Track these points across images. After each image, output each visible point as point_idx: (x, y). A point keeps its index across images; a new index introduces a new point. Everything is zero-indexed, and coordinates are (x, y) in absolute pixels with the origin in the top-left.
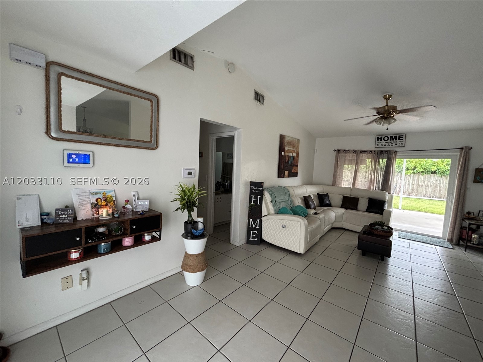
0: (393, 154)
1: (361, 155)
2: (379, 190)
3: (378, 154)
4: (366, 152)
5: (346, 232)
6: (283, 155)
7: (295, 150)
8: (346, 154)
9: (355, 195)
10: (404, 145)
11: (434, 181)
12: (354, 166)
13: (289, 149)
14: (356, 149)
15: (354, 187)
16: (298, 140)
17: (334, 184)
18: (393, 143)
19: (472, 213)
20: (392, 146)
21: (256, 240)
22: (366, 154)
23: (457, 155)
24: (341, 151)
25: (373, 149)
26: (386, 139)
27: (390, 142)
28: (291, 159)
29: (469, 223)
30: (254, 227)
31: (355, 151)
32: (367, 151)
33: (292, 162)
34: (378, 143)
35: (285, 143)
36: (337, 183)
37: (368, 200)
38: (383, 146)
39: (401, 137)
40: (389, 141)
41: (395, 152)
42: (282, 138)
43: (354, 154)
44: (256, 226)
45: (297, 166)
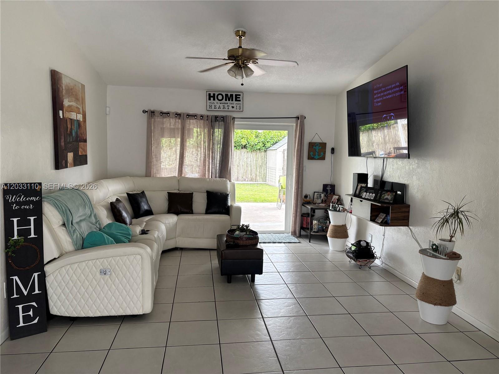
0: (231, 122)
1: (188, 121)
2: (216, 177)
3: (211, 122)
4: (194, 116)
5: (184, 253)
6: (61, 117)
7: (79, 107)
8: (165, 120)
9: (184, 188)
10: (241, 110)
11: (245, 159)
12: (179, 140)
13: (71, 104)
14: (179, 112)
15: (181, 176)
16: (83, 86)
17: (148, 174)
18: (229, 104)
19: (309, 196)
20: (228, 110)
21: (36, 321)
22: (194, 121)
23: (292, 126)
24: (156, 114)
25: (204, 112)
26: (220, 98)
27: (226, 103)
28: (75, 126)
29: (311, 208)
30: (25, 293)
31: (178, 115)
32: (196, 116)
33: (76, 133)
34: (210, 104)
35: (62, 90)
36: (154, 170)
37: (206, 194)
38: (217, 109)
39: (238, 96)
40: (224, 101)
41: (233, 119)
42: (55, 77)
43: (177, 120)
44: (33, 288)
45: (85, 141)
